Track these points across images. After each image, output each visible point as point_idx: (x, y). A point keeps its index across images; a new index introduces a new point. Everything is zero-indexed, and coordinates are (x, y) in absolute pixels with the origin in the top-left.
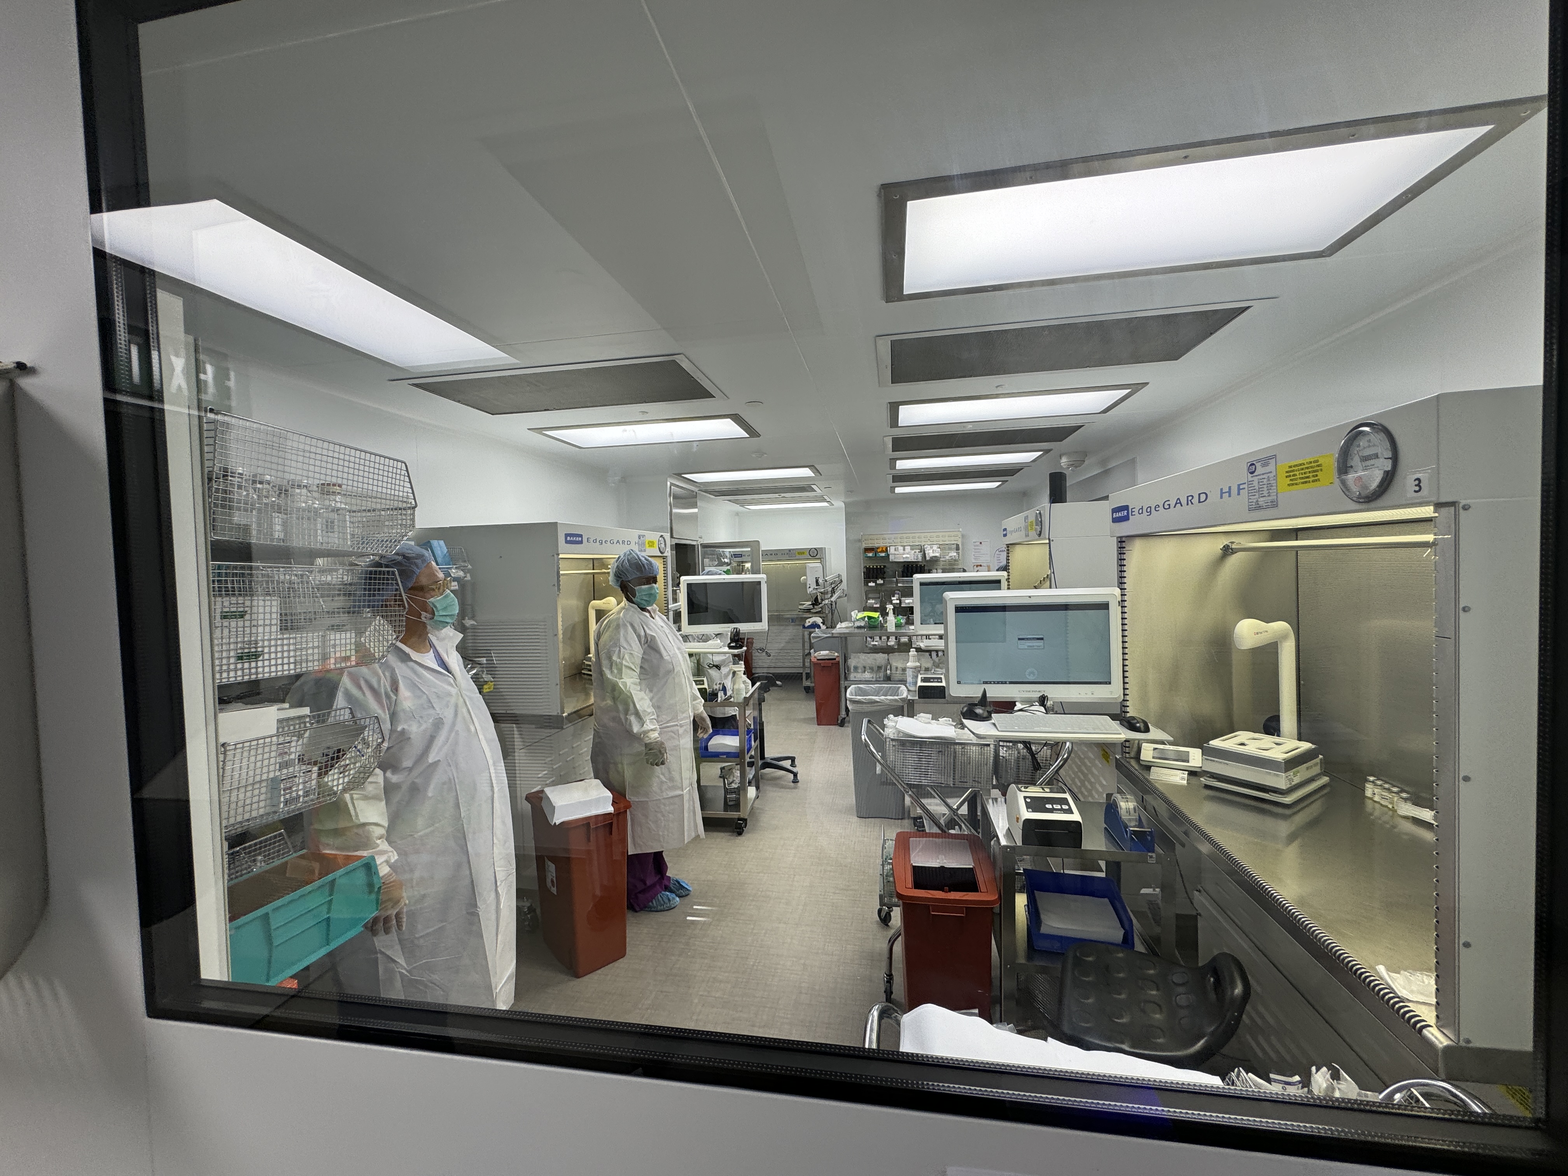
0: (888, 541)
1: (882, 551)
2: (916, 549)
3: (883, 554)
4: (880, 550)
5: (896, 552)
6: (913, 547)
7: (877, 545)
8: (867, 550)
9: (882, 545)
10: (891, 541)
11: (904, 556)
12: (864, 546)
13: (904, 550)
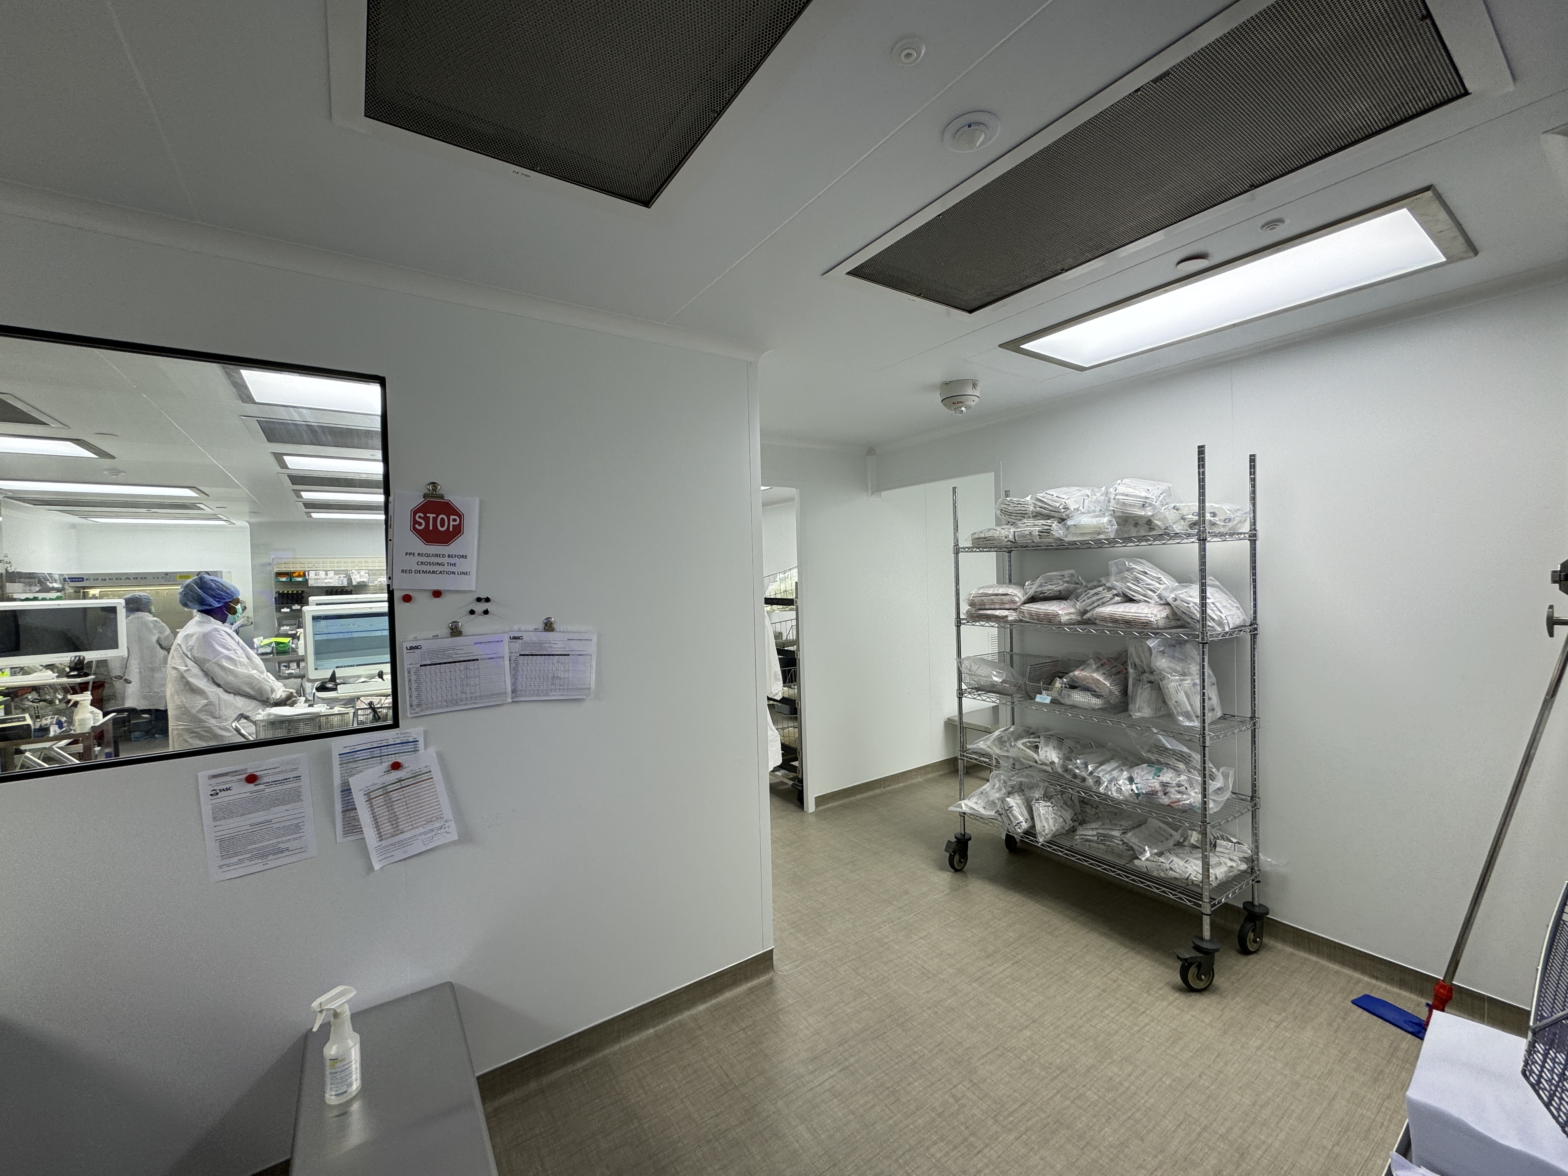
0: (307, 565)
1: (299, 576)
2: (342, 574)
3: (300, 579)
4: (297, 574)
5: (316, 577)
6: (337, 572)
7: (292, 570)
8: (279, 574)
9: (299, 569)
10: (311, 565)
11: (326, 581)
12: (276, 570)
13: (327, 574)
